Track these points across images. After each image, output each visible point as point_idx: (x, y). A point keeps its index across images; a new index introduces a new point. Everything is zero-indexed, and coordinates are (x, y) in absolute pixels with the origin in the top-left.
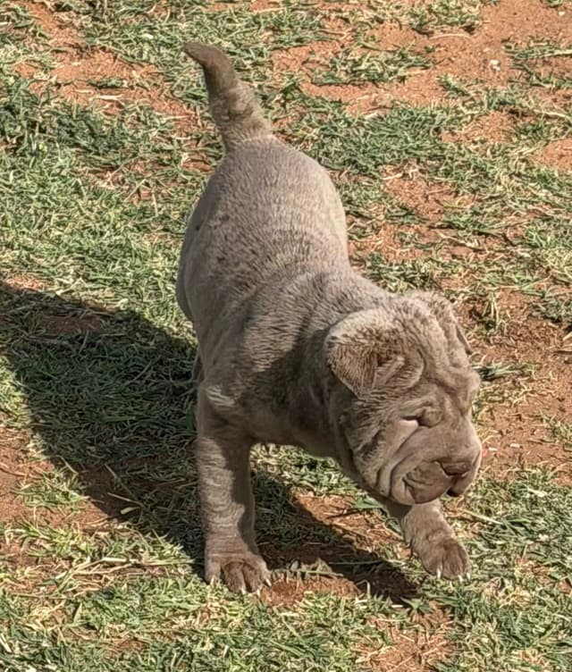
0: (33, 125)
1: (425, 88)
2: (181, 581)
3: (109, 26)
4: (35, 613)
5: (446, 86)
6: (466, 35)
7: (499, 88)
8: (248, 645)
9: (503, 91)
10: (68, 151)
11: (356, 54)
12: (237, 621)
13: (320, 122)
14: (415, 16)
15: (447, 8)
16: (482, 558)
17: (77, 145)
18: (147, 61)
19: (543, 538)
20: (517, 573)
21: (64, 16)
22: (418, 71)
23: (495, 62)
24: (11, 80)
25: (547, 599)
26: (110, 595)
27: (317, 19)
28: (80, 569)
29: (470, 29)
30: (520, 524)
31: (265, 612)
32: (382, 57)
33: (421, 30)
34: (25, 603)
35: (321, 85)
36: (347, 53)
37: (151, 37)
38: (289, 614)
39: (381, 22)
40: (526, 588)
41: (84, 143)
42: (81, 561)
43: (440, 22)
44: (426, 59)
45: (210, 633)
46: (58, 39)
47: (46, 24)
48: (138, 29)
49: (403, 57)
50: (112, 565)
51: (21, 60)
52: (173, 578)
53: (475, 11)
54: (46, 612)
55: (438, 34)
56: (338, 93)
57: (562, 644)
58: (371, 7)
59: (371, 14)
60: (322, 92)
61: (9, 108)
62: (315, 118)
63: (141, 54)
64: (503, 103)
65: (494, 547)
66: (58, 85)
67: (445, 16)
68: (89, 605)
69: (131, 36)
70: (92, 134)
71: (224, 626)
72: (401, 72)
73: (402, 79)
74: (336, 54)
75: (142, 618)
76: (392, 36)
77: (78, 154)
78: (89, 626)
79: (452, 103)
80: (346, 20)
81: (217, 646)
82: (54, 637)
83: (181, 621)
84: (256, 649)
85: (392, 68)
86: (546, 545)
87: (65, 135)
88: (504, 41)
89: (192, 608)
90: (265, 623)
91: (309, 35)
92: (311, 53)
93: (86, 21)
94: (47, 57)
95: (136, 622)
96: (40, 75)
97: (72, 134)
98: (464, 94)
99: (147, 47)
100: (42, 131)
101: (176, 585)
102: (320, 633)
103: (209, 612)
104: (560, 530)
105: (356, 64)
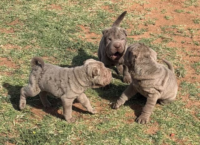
0: (82, 46)
1: (147, 35)
2: (113, 121)
3: (94, 28)
4: (89, 128)
5: (151, 34)
6: (153, 25)
7: (160, 34)
8: (125, 130)
9: (160, 35)
10: (88, 50)
11: (135, 30)
12: (123, 127)
13: (130, 42)
14: (144, 23)
15: (150, 21)
16: (163, 113)
17: (90, 49)
18: (100, 34)
19: (172, 109)
20: (169, 116)
21: (86, 27)
22: (146, 32)
23: (158, 30)
24: (78, 39)
25: (174, 119)
26: (101, 124)
27: (128, 24)
28: (96, 120)
29: (154, 24)
30: (168, 107)
31: (127, 125)
32: (140, 30)
33: (146, 25)
34: (88, 126)
35: (130, 36)
36: (134, 30)
37: (101, 30)
38: (131, 125)
39: (139, 24)
40: (170, 118)
41: (91, 48)
42: (96, 118)
43: (149, 24)
44: (147, 30)
45: (119, 129)
46: (85, 31)
47: (83, 29)
48: (98, 28)
49: (143, 30)
50: (102, 119)
51: (80, 35)
52: (112, 120)
53: (154, 21)
54: (91, 127)
55: (149, 26)
56: (132, 37)
57: (177, 127)
58: (137, 22)
59: (137, 23)
60: (130, 37)
61: (78, 43)
62: (129, 41)
63: (99, 33)
64: (160, 37)
65: (165, 111)
66: (86, 39)
67: (150, 23)
68: (98, 126)
69: (97, 30)
70: (92, 47)
71: (121, 128)
72: (143, 33)
73: (143, 34)
74: (132, 30)
75: (107, 127)
76: (141, 27)
77: (90, 50)
78: (98, 129)
79: (152, 37)
80: (133, 24)
81: (120, 131)
82: (93, 131)
83: (114, 127)
84: (126, 131)
85: (141, 32)
86: (173, 110)
87: (88, 47)
88: (160, 26)
89: (115, 125)
90: (128, 127)
91: (127, 27)
92: (128, 30)
93: (90, 28)
94: (84, 34)
95: (106, 128)
96: (83, 37)
97: (89, 47)
98: (154, 35)
99: (100, 31)
100: (84, 47)
101: (112, 121)
102: (137, 128)
103: (118, 126)
104: (175, 108)
105: (135, 32)
